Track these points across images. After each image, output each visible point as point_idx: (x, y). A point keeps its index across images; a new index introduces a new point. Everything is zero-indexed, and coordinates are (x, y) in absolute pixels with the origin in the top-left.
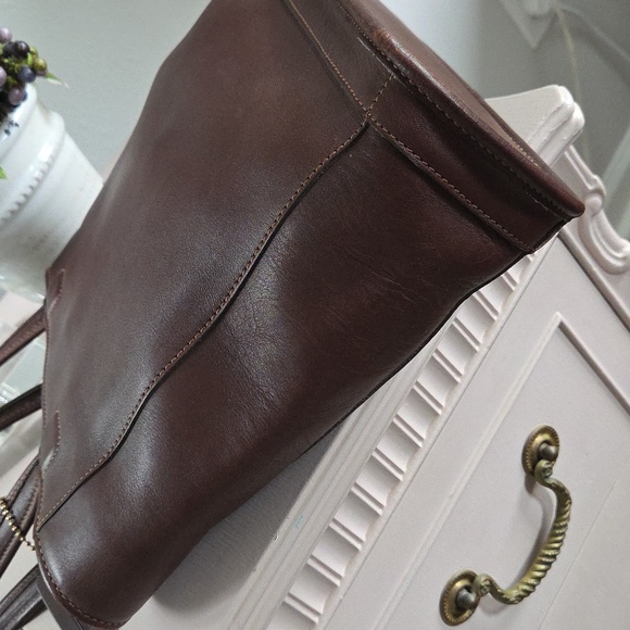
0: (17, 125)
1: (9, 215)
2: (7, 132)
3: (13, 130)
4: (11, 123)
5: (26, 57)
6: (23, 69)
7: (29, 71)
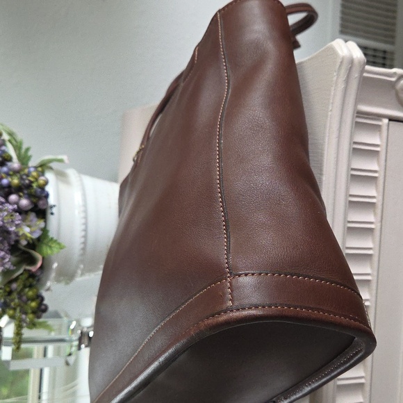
0: (54, 206)
1: (82, 252)
2: (52, 214)
3: (54, 210)
4: (51, 207)
5: (32, 186)
6: (36, 192)
7: (39, 190)
